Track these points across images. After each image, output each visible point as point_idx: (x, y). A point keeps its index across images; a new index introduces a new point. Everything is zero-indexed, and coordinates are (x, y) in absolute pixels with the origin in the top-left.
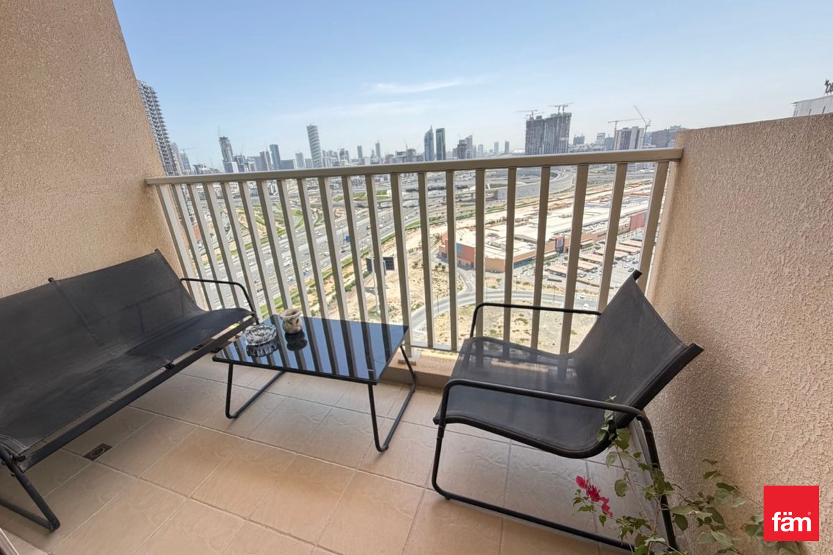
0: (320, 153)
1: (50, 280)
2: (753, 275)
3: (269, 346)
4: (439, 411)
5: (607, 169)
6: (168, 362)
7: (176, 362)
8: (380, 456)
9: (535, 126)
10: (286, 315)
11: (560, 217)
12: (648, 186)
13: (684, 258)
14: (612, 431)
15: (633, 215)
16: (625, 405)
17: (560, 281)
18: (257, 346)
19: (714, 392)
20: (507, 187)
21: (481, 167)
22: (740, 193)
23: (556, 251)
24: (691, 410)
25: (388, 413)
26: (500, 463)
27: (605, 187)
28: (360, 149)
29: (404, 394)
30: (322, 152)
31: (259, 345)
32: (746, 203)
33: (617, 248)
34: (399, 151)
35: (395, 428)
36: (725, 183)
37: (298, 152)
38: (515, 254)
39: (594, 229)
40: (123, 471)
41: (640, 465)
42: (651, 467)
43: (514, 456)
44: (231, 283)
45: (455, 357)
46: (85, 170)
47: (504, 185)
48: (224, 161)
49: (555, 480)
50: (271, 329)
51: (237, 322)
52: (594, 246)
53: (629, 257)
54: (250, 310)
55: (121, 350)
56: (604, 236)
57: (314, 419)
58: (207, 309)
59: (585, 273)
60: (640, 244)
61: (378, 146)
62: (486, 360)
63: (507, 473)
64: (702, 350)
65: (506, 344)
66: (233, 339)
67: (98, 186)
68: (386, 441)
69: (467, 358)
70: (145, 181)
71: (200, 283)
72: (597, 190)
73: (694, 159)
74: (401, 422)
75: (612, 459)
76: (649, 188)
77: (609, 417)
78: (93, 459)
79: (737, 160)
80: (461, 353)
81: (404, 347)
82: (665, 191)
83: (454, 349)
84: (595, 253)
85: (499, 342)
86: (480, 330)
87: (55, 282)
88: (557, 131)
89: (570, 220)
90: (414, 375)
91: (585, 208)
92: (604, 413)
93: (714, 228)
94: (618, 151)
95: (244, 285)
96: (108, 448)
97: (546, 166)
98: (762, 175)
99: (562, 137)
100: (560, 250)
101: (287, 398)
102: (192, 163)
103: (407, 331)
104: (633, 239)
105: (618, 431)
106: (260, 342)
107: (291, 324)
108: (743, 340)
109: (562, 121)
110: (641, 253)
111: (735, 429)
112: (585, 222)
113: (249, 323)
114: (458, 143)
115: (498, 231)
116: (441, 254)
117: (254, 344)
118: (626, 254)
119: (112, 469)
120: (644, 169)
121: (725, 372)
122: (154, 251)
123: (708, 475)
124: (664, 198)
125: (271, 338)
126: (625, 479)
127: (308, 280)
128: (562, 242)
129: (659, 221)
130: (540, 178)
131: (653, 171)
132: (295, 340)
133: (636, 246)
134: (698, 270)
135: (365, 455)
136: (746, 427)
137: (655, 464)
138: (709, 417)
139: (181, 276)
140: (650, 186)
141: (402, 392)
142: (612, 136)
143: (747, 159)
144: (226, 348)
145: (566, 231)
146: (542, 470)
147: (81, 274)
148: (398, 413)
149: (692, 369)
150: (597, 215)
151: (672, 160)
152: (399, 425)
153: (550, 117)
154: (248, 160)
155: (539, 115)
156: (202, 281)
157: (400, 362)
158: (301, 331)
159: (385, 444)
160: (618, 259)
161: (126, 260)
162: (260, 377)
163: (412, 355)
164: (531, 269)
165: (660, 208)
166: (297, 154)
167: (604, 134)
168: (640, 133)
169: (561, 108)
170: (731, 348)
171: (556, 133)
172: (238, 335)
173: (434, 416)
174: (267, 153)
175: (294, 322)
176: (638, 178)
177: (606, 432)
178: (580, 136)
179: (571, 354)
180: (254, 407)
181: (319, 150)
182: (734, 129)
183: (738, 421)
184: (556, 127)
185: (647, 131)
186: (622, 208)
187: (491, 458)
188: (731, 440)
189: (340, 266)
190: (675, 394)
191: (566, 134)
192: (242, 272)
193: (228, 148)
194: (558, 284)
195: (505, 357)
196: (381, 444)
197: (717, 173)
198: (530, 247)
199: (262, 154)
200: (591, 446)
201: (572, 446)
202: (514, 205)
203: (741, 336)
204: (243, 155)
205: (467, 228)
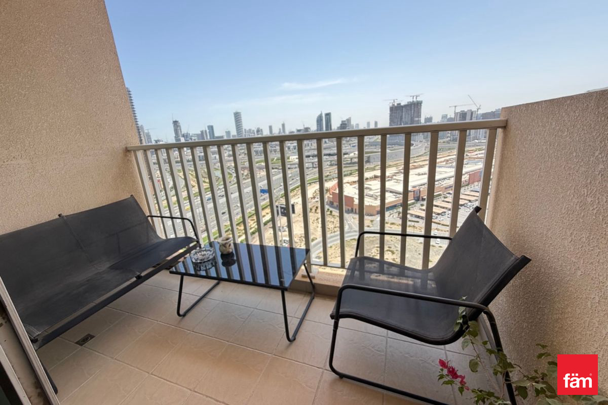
0: (242, 131)
1: (59, 215)
2: (565, 205)
3: (210, 263)
4: (334, 309)
5: (450, 140)
6: (138, 274)
7: (143, 274)
8: (290, 345)
9: (396, 110)
10: (222, 241)
11: (416, 175)
12: (481, 152)
13: (512, 196)
14: (465, 322)
15: (471, 173)
16: (474, 303)
17: (418, 222)
18: (200, 263)
19: (541, 294)
20: (380, 153)
21: (361, 135)
22: (551, 148)
23: (414, 199)
24: (524, 308)
25: (295, 314)
26: (379, 351)
27: (449, 153)
28: (270, 128)
29: (307, 299)
30: (244, 130)
31: (203, 262)
32: (556, 154)
33: (461, 197)
34: (299, 129)
35: (301, 324)
36: (539, 141)
37: (227, 131)
38: (387, 201)
39: (442, 183)
40: (102, 354)
41: (488, 350)
42: (496, 351)
43: (390, 347)
44: (183, 219)
45: (344, 272)
46: (87, 140)
47: (378, 152)
48: (175, 137)
49: (422, 365)
50: (211, 251)
51: (185, 247)
52: (443, 196)
53: (469, 204)
54: (195, 237)
55: (104, 266)
56: (450, 189)
57: (241, 318)
58: (164, 238)
59: (437, 216)
60: (478, 194)
61: (283, 125)
62: (367, 275)
63: (386, 359)
64: (531, 260)
65: (382, 262)
66: (182, 259)
67: (95, 152)
68: (294, 334)
69: (353, 273)
70: (126, 148)
71: (160, 218)
72: (443, 155)
73: (515, 126)
74: (304, 320)
75: (466, 344)
76: (482, 154)
77: (462, 312)
78: (81, 345)
79: (547, 124)
80: (348, 269)
81: (306, 265)
82: (494, 155)
83: (343, 266)
84: (443, 201)
85: (376, 260)
86: (362, 252)
87: (63, 217)
88: (412, 113)
89: (426, 176)
90: (314, 286)
91: (437, 168)
92: (458, 309)
93: (534, 173)
94: (458, 122)
95: (192, 221)
96: (92, 337)
97: (409, 133)
98: (566, 133)
99: (416, 118)
100: (418, 199)
101: (222, 302)
102: (153, 138)
103: (308, 254)
104: (472, 191)
105: (470, 323)
106: (203, 260)
107: (226, 247)
108: (560, 253)
109: (415, 106)
110: (479, 200)
111: (559, 320)
112: (437, 177)
113: (194, 247)
114: (341, 123)
115: (371, 185)
116: (329, 202)
117: (198, 261)
118: (467, 202)
119: (94, 352)
120: (477, 140)
121: (548, 278)
122: (130, 196)
123: (540, 356)
124: (494, 160)
125: (211, 257)
126: (477, 359)
127: (237, 218)
128: (418, 193)
129: (491, 177)
130: (404, 147)
131: (485, 141)
132: (228, 258)
133: (474, 196)
134: (523, 204)
135: (278, 344)
136: (567, 318)
137: (499, 348)
138: (539, 313)
139: (148, 214)
140: (483, 152)
141: (305, 298)
142: (453, 116)
143: (554, 123)
144: (177, 266)
145: (421, 185)
146: (412, 357)
147: (80, 211)
148: (302, 313)
149: (523, 278)
150: (445, 173)
151: (499, 127)
152: (303, 323)
153: (406, 103)
154: (192, 136)
155: (399, 102)
156: (162, 217)
157: (303, 276)
158: (232, 252)
159: (293, 336)
160: (462, 205)
161: (110, 202)
162: (202, 286)
163: (312, 271)
164: (396, 213)
165: (491, 168)
166: (226, 132)
167: (447, 115)
168: (474, 114)
169: (415, 97)
170: (552, 259)
171: (411, 115)
172: (186, 256)
173: (331, 313)
174: (206, 131)
175: (227, 246)
176: (473, 146)
177: (461, 324)
178: (429, 117)
179: (430, 269)
180: (197, 309)
181: (242, 129)
182: (544, 103)
183: (561, 314)
184: (411, 110)
185: (479, 113)
186: (464, 168)
187: (373, 347)
188: (556, 329)
189: (260, 209)
190: (511, 298)
191: (419, 116)
192: (191, 213)
193: (179, 128)
194: (416, 224)
195: (381, 271)
196: (291, 336)
197: (533, 134)
198: (394, 197)
199: (202, 132)
200: (449, 335)
201: (435, 336)
202: (385, 166)
203: (559, 250)
204: (189, 132)
205: (348, 183)
